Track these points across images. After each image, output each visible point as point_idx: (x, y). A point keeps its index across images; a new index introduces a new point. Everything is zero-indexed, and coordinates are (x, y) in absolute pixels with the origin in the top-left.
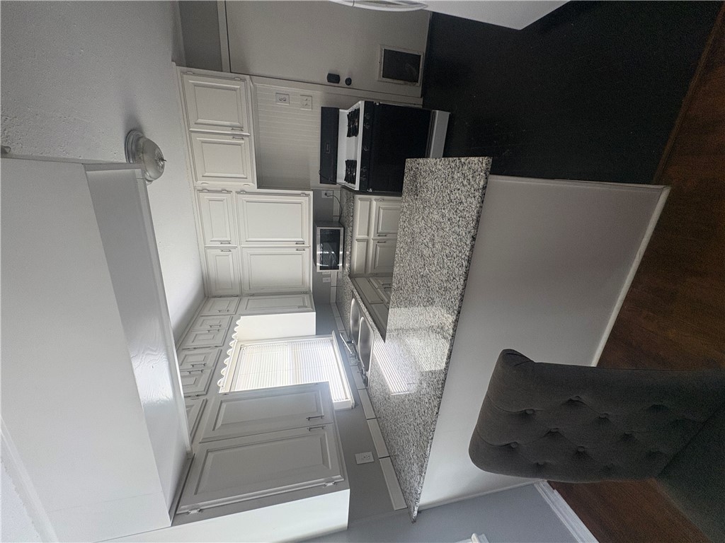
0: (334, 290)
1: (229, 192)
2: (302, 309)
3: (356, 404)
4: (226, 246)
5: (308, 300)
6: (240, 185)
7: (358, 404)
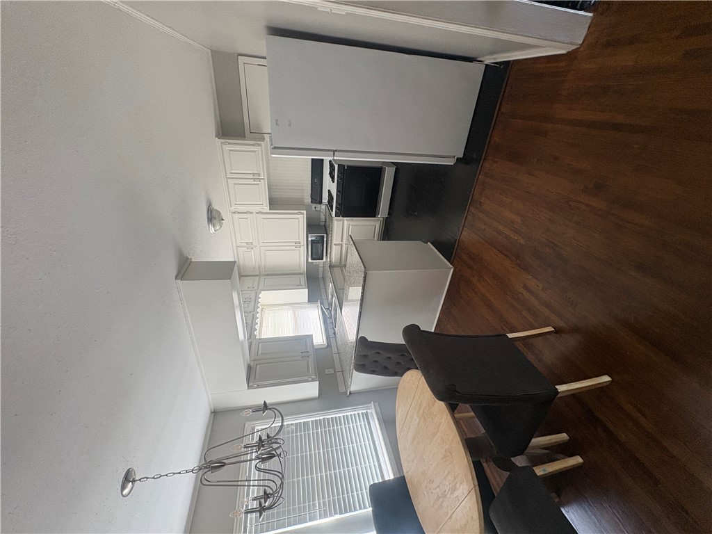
0: (321, 269)
1: (251, 213)
2: (299, 287)
3: (328, 346)
4: (250, 246)
5: (303, 279)
6: (258, 209)
7: (329, 346)
